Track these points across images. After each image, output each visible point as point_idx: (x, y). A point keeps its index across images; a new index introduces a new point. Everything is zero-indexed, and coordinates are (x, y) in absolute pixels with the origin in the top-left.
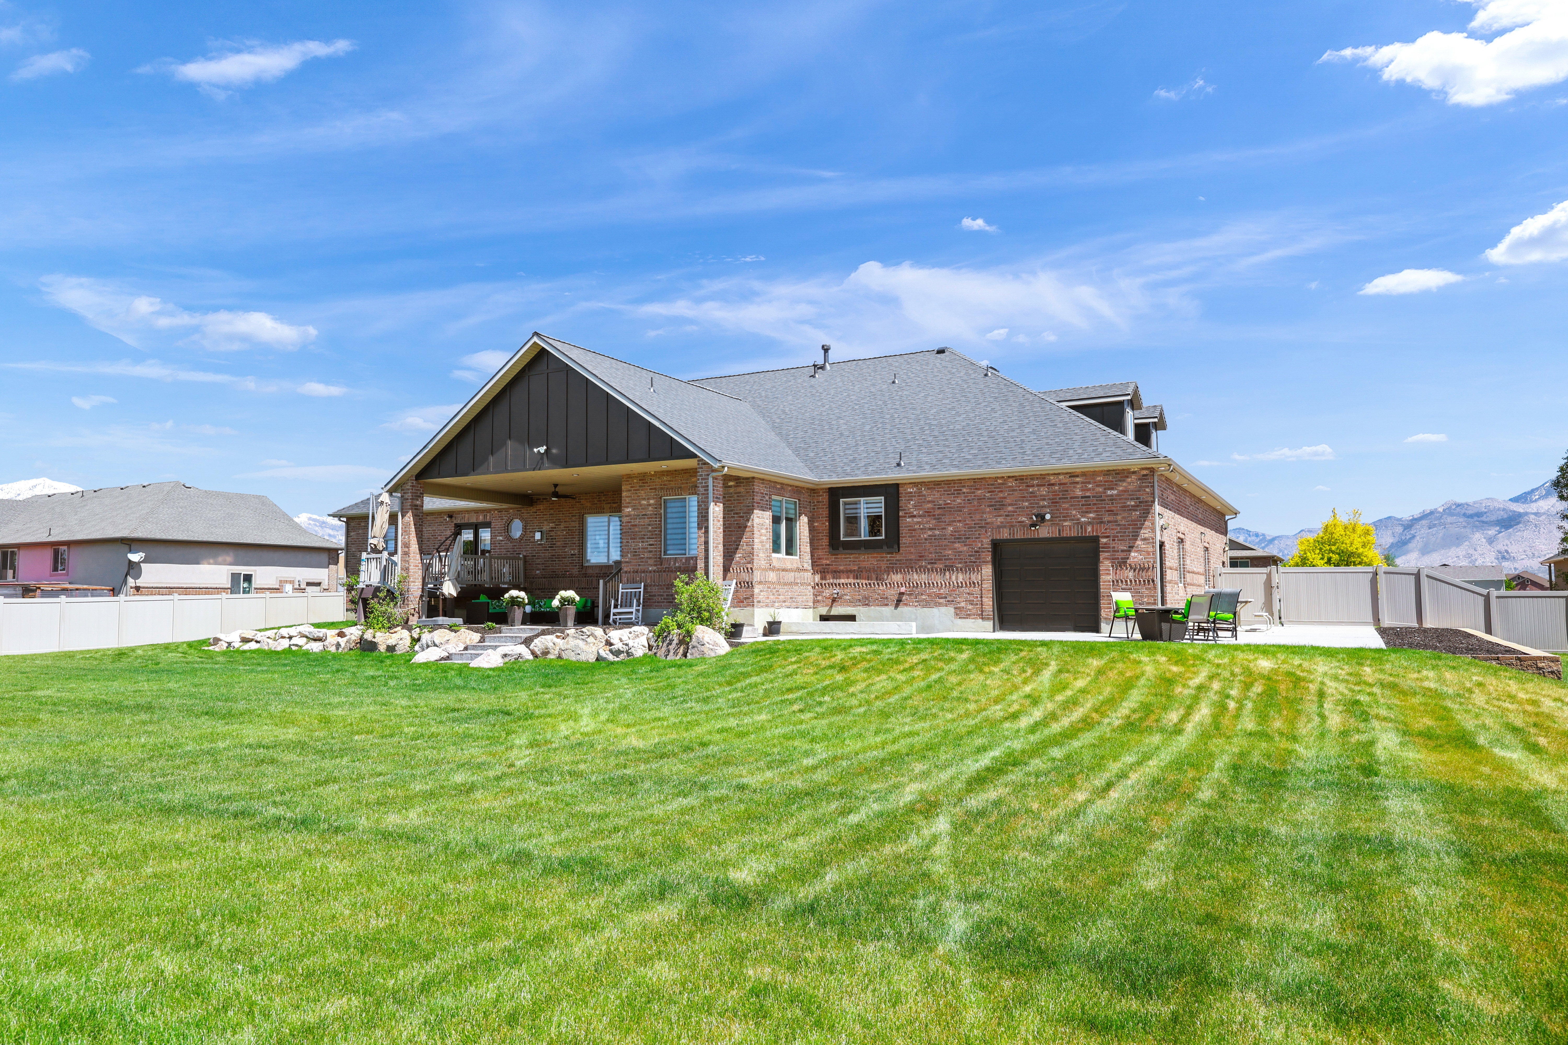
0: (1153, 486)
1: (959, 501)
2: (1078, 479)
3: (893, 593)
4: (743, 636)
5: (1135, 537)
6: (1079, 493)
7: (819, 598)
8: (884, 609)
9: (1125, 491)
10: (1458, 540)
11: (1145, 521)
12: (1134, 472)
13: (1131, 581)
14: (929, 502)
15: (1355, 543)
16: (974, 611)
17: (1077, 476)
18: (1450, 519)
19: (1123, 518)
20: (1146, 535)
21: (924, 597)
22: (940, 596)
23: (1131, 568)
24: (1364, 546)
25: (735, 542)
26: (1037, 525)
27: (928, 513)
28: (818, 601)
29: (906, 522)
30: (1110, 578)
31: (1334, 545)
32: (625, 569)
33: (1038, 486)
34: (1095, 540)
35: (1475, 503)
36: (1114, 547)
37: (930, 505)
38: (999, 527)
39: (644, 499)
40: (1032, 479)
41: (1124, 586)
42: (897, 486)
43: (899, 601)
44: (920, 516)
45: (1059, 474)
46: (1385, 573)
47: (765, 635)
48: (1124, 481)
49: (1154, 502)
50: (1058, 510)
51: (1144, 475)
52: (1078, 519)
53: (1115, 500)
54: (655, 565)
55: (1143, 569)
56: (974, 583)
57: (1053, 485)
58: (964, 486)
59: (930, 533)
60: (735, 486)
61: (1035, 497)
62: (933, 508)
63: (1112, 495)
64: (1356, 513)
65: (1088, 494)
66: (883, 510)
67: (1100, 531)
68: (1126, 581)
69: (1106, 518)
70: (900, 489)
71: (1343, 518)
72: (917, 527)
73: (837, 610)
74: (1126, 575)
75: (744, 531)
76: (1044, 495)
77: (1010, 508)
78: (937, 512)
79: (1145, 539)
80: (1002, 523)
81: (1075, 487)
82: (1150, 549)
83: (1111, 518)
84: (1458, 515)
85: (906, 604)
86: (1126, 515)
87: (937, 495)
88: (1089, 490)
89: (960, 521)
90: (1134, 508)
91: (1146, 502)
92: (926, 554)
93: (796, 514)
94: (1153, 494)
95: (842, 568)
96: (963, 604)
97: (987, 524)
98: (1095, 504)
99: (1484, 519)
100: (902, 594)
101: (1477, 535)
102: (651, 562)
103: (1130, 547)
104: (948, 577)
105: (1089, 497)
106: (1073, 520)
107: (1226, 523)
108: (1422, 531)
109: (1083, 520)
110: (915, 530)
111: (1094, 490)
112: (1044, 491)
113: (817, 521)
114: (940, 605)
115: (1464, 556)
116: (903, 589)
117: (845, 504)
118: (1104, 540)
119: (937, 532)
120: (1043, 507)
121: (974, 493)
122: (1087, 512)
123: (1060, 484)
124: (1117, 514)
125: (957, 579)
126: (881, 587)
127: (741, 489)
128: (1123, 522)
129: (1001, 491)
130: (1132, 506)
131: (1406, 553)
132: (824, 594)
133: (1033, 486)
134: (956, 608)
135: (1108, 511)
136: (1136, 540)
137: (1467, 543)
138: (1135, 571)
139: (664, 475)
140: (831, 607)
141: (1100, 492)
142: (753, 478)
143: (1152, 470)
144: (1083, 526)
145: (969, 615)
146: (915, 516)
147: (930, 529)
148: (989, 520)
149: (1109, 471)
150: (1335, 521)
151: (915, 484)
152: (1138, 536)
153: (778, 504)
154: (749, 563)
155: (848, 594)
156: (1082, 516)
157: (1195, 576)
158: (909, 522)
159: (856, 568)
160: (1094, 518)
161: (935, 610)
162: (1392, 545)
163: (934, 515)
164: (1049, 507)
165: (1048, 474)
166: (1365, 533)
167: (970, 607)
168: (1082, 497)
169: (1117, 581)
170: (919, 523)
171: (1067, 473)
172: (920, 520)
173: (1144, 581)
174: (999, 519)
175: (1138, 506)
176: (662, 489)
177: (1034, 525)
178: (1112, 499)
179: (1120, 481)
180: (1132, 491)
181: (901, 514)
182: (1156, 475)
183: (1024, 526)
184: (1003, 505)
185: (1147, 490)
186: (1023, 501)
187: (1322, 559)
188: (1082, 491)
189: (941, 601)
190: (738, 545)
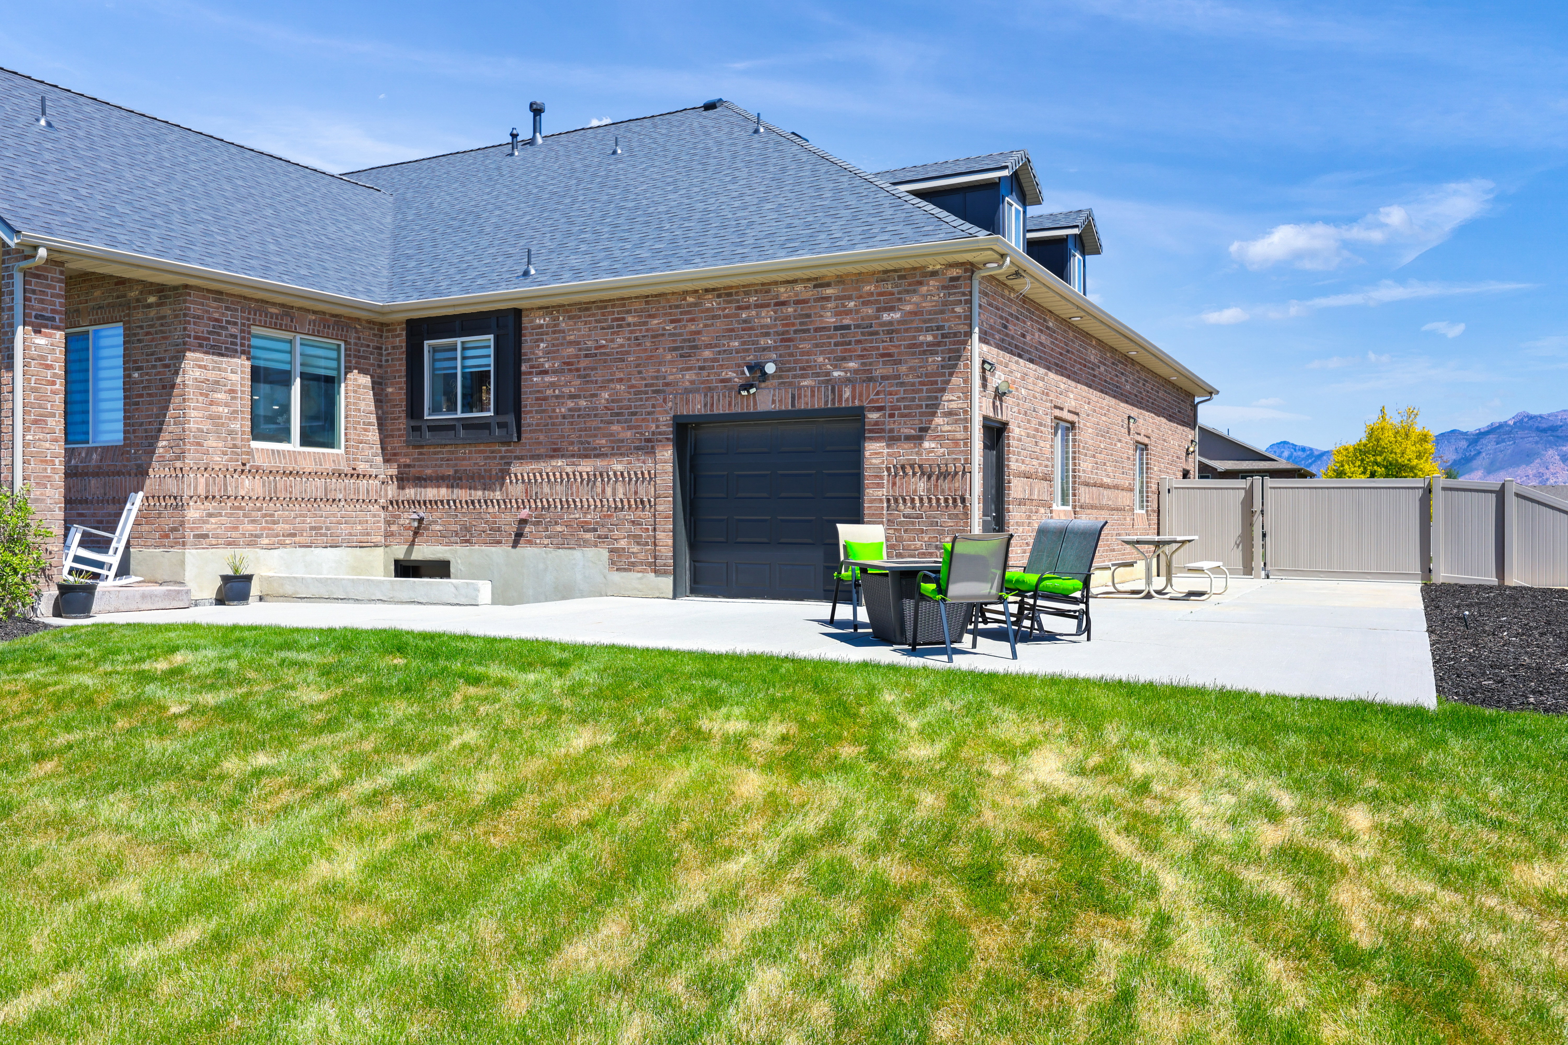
0: (970, 302)
1: (620, 341)
2: (829, 291)
3: (508, 521)
4: (95, 608)
5: (933, 408)
6: (830, 319)
7: (394, 528)
8: (494, 550)
9: (915, 313)
10: (1527, 457)
11: (951, 374)
12: (934, 274)
13: (921, 500)
14: (571, 343)
15: (1409, 453)
16: (642, 556)
17: (828, 285)
18: (1520, 434)
19: (911, 368)
20: (953, 405)
21: (559, 528)
22: (585, 527)
23: (923, 474)
24: (1419, 457)
25: (157, 416)
26: (752, 386)
27: (568, 365)
28: (392, 534)
29: (532, 382)
30: (882, 493)
31: (1381, 454)
33: (757, 306)
34: (858, 414)
35: (1549, 415)
36: (891, 431)
37: (571, 350)
38: (687, 391)
40: (747, 293)
41: (908, 511)
42: (517, 313)
43: (519, 535)
44: (555, 372)
45: (795, 281)
46: (1444, 489)
47: (221, 601)
48: (915, 291)
49: (969, 334)
50: (791, 355)
51: (952, 279)
52: (828, 374)
53: (897, 331)
55: (944, 475)
56: (642, 502)
57: (783, 303)
58: (629, 312)
59: (571, 404)
60: (158, 305)
61: (752, 329)
62: (577, 356)
63: (890, 323)
64: (1412, 414)
65: (846, 322)
66: (491, 361)
67: (867, 396)
68: (913, 500)
69: (880, 370)
70: (525, 320)
71: (1394, 419)
72: (549, 392)
73: (424, 552)
74: (912, 487)
75: (170, 395)
76: (768, 326)
77: (707, 354)
78: (584, 363)
79: (950, 413)
80: (692, 382)
81: (823, 308)
82: (960, 435)
83: (888, 370)
84: (1530, 428)
85: (530, 542)
86: (915, 362)
87: (584, 329)
88: (849, 312)
89: (620, 380)
90: (931, 349)
91: (955, 335)
92: (565, 445)
93: (338, 369)
94: (970, 317)
95: (429, 471)
96: (623, 543)
97: (667, 384)
98: (859, 342)
99: (1559, 433)
100: (523, 522)
101: (1551, 452)
103: (922, 430)
104: (599, 490)
105: (848, 327)
106: (818, 375)
107: (1195, 407)
108: (1489, 445)
109: (836, 374)
110: (545, 399)
111: (857, 312)
112: (767, 317)
113: (392, 384)
114: (586, 544)
115: (1535, 476)
116: (524, 513)
117: (435, 350)
118: (873, 416)
119: (583, 403)
120: (764, 349)
121: (645, 323)
122: (844, 359)
123: (797, 302)
124: (900, 362)
125: (614, 494)
126: (491, 510)
127: (167, 311)
128: (910, 379)
129: (692, 320)
130: (929, 344)
131: (1471, 470)
132: (402, 521)
133: (748, 308)
134: (611, 551)
135: (883, 355)
136: (934, 414)
137: (1538, 461)
138: (929, 478)
140: (412, 544)
141: (869, 317)
142: (186, 286)
143: (971, 268)
144: (834, 387)
145: (633, 564)
146: (546, 372)
147: (572, 397)
148: (670, 378)
149: (886, 272)
150: (1384, 424)
151: (547, 309)
152: (937, 406)
153: (286, 347)
154: (178, 458)
155: (437, 520)
156: (836, 367)
157: (1106, 492)
158: (537, 384)
159: (451, 472)
160: (856, 371)
161: (577, 554)
162: (1455, 463)
163: (578, 370)
164: (776, 348)
165: (776, 283)
166: (1421, 440)
167: (635, 549)
168: (836, 328)
169: (896, 501)
170: (552, 385)
171: (809, 280)
172: (554, 379)
173: (946, 500)
174: (689, 376)
175: (938, 344)
177: (747, 387)
178: (891, 330)
179: (908, 292)
180: (930, 313)
181: (524, 368)
182: (978, 276)
183: (730, 389)
184: (695, 347)
185: (958, 309)
186: (730, 338)
187: (1364, 473)
188: (837, 314)
189: (589, 536)
190: (162, 423)
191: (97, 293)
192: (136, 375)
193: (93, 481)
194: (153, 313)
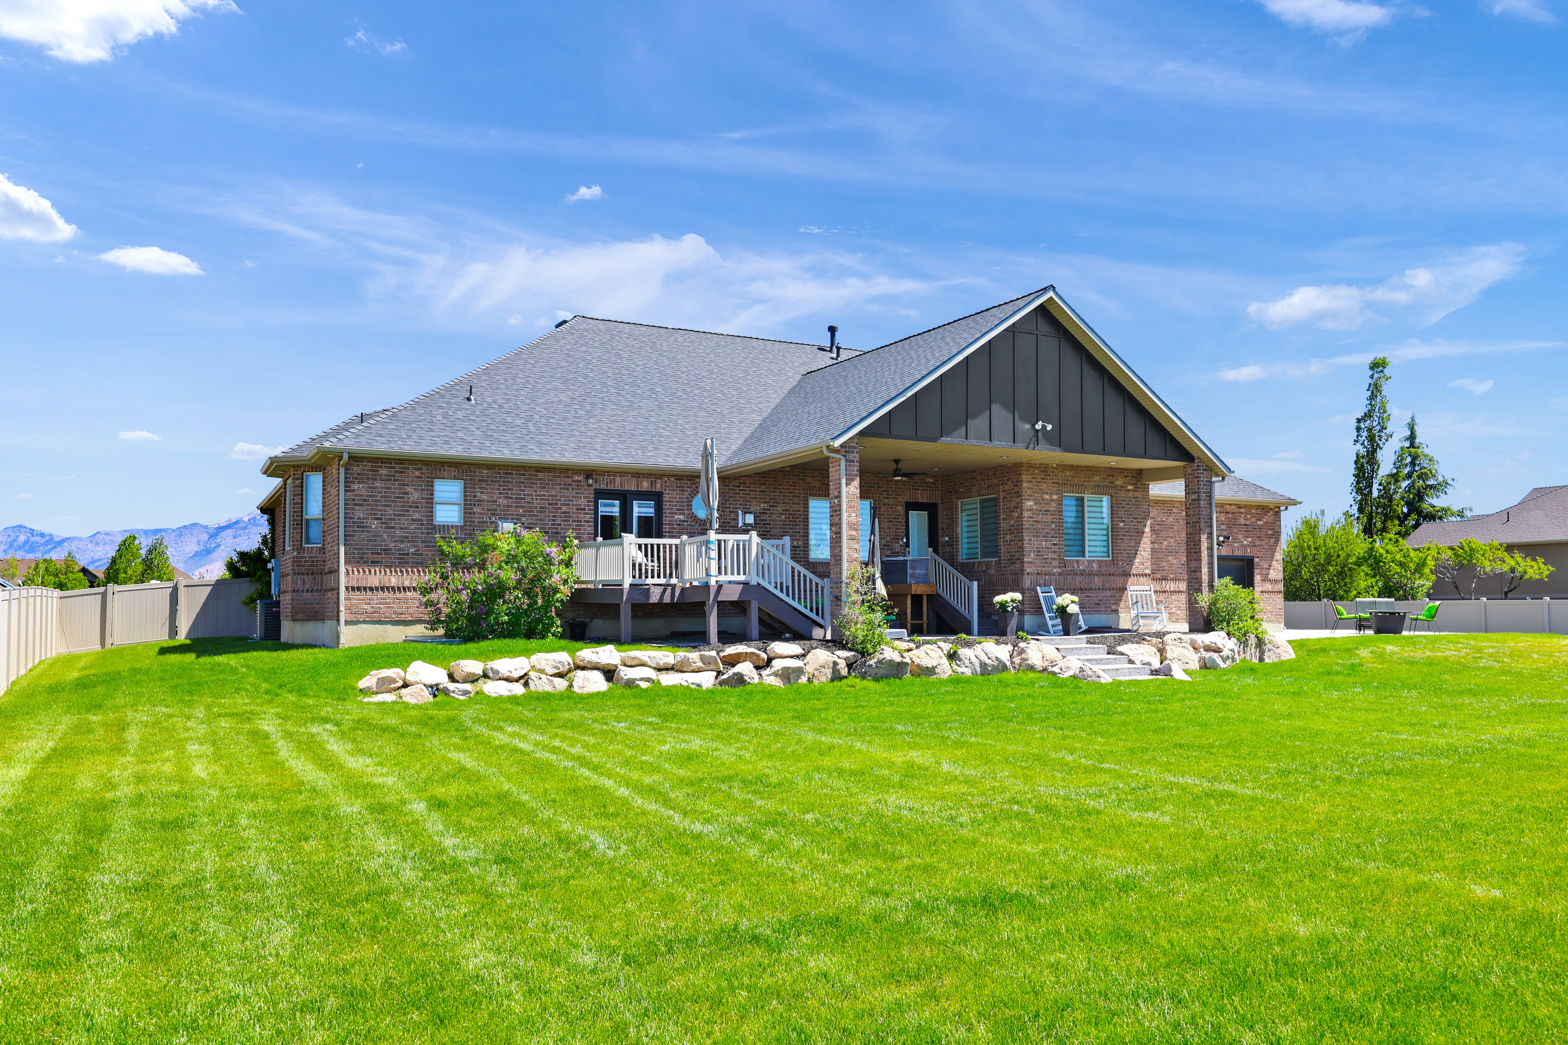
9: (1267, 522)
11: (1277, 546)
12: (1271, 508)
17: (1242, 508)
19: (1266, 543)
20: (1278, 558)
23: (1271, 582)
25: (1134, 547)
30: (1260, 589)
32: (1028, 570)
34: (1252, 559)
36: (1262, 566)
39: (1047, 493)
45: (1232, 505)
48: (1266, 514)
51: (1276, 511)
52: (1242, 542)
53: (1262, 529)
54: (1060, 567)
55: (1277, 584)
57: (1229, 513)
63: (1260, 525)
65: (1247, 522)
67: (1254, 552)
68: (1269, 592)
69: (1257, 543)
74: (1268, 587)
76: (1223, 521)
79: (1278, 561)
81: (1240, 516)
82: (1281, 569)
83: (1260, 543)
91: (1277, 532)
94: (1281, 526)
98: (1251, 531)
102: (1056, 563)
103: (1270, 566)
105: (1248, 525)
106: (1239, 543)
109: (1245, 543)
111: (1250, 519)
112: (1223, 517)
118: (1256, 560)
122: (1247, 537)
123: (1232, 513)
124: (1263, 540)
127: (1138, 494)
128: (1266, 547)
130: (1270, 534)
135: (1258, 537)
136: (1273, 560)
138: (1273, 584)
139: (1066, 469)
141: (1254, 522)
144: (1245, 548)
149: (1258, 505)
152: (1273, 557)
154: (1145, 569)
156: (1245, 540)
160: (1251, 542)
165: (1226, 504)
168: (1244, 525)
169: (1264, 592)
171: (1236, 505)
173: (1277, 592)
175: (1273, 535)
176: (1065, 484)
178: (1260, 528)
180: (1270, 522)
185: (1278, 522)
188: (1244, 519)
190: (1137, 550)
191: (1096, 478)
192: (1122, 524)
193: (1096, 578)
194: (1130, 494)
